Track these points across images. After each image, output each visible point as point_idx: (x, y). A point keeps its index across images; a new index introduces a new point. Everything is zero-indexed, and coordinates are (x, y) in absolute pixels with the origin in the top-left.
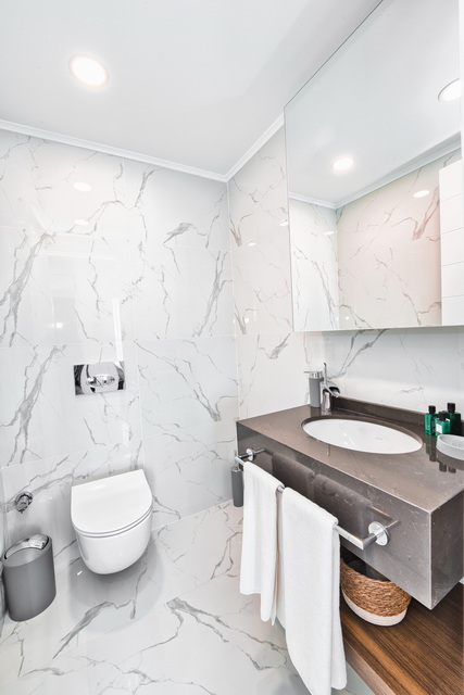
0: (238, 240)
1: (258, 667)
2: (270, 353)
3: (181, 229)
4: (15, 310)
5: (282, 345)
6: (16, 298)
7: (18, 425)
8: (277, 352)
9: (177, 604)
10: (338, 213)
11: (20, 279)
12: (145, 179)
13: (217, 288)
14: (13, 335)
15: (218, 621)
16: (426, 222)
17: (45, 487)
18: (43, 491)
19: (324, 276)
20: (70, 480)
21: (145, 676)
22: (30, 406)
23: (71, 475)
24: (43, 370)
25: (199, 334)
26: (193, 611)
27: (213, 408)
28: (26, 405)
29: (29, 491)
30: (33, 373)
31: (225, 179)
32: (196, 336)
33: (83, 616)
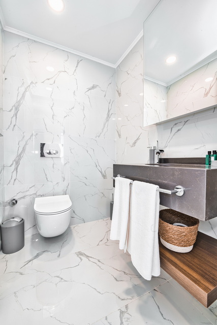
0: (120, 94)
1: (117, 280)
2: (131, 144)
3: (93, 87)
4: (16, 115)
5: (138, 139)
6: (17, 109)
7: (13, 167)
8: (135, 143)
9: (80, 254)
10: (168, 88)
11: (20, 101)
12: (78, 63)
13: (108, 116)
14: (14, 126)
15: (99, 261)
16: (210, 89)
17: (24, 197)
18: (22, 200)
19: (160, 117)
20: (35, 196)
21: (62, 279)
22: (19, 159)
23: (35, 194)
24: (26, 144)
25: (99, 137)
26: (87, 257)
27: (103, 172)
28: (17, 158)
29: (16, 198)
30: (22, 144)
31: (115, 66)
32: (97, 137)
33: (36, 255)
